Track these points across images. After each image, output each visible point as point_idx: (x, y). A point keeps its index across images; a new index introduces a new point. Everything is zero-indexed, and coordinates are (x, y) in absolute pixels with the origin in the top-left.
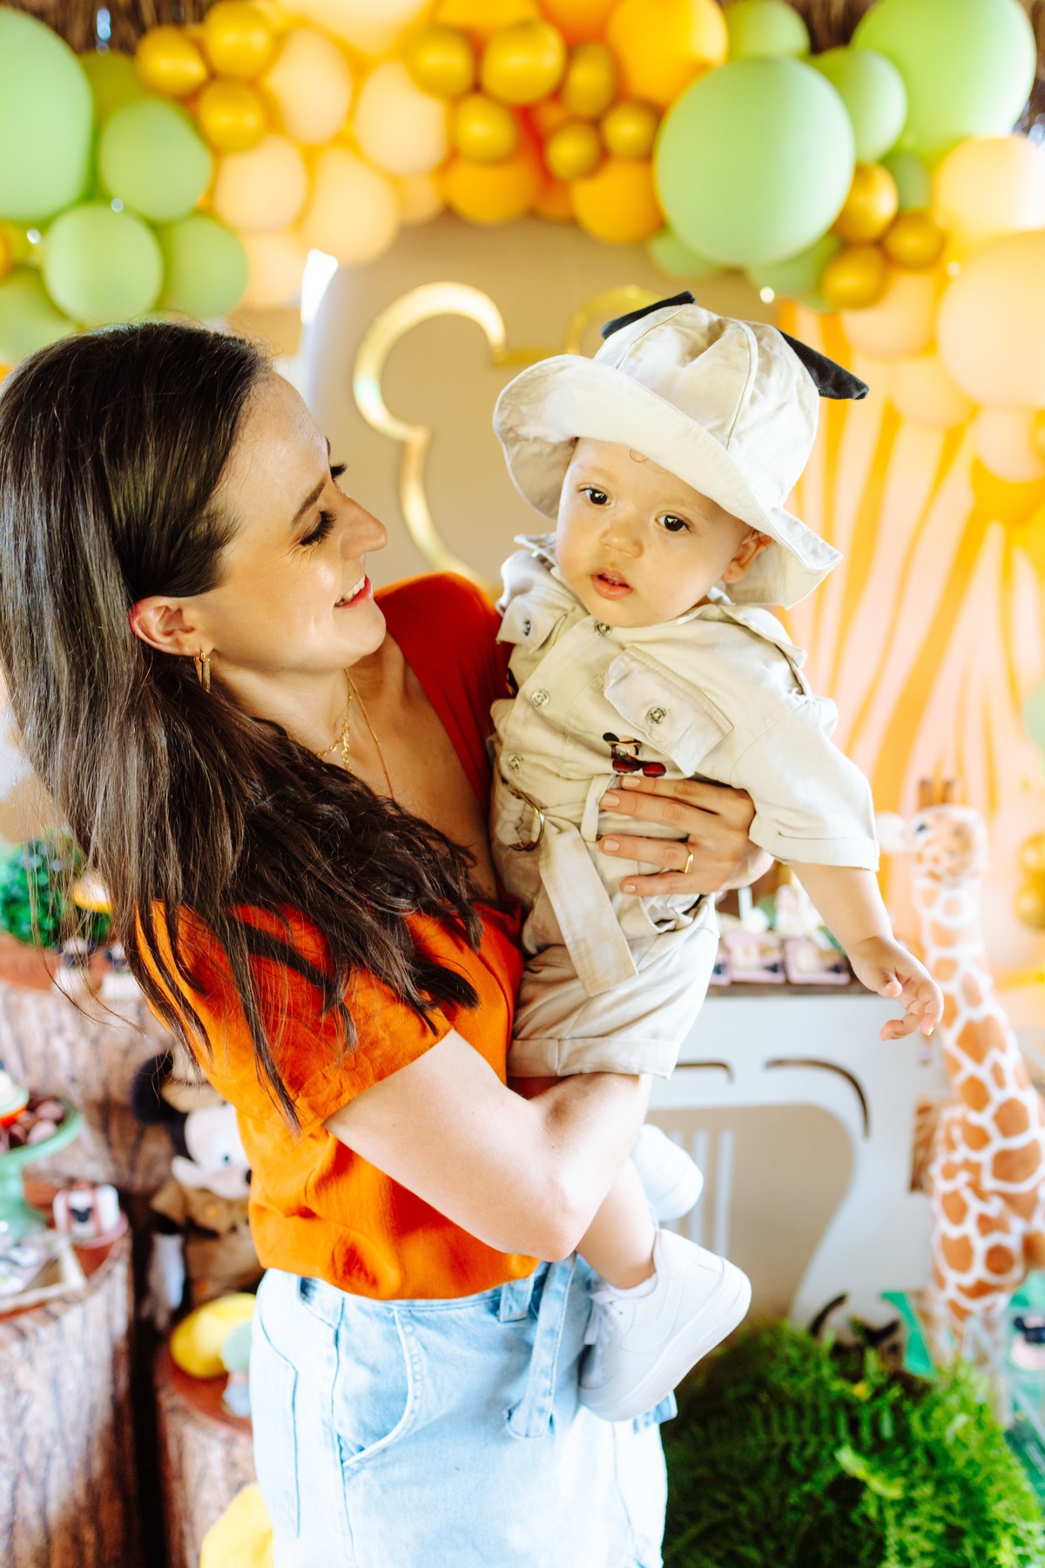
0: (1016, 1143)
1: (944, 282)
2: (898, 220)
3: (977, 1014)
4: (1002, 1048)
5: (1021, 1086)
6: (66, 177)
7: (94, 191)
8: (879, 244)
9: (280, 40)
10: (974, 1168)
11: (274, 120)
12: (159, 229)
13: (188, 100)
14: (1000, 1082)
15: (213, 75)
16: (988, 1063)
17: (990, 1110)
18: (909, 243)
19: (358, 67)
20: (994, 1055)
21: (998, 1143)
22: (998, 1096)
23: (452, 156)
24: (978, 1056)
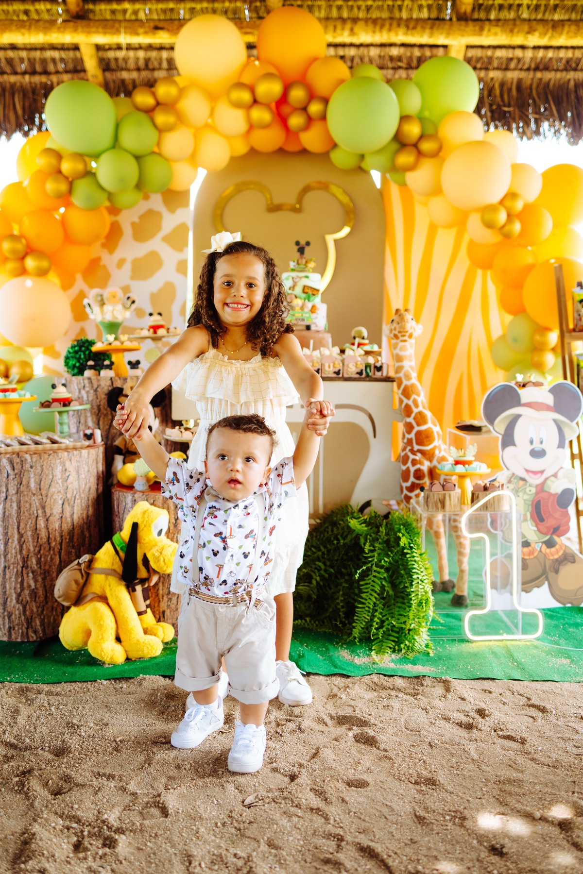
0: (423, 428)
1: (443, 161)
2: (422, 137)
3: (409, 383)
4: (418, 395)
5: (424, 408)
6: (107, 138)
7: (115, 143)
8: (415, 145)
9: (182, 91)
10: (410, 442)
11: (181, 119)
12: (138, 158)
13: (149, 112)
14: (417, 406)
15: (158, 104)
16: (412, 399)
17: (413, 415)
18: (426, 146)
19: (212, 97)
20: (414, 396)
21: (416, 429)
22: (415, 410)
23: (251, 127)
24: (408, 398)
